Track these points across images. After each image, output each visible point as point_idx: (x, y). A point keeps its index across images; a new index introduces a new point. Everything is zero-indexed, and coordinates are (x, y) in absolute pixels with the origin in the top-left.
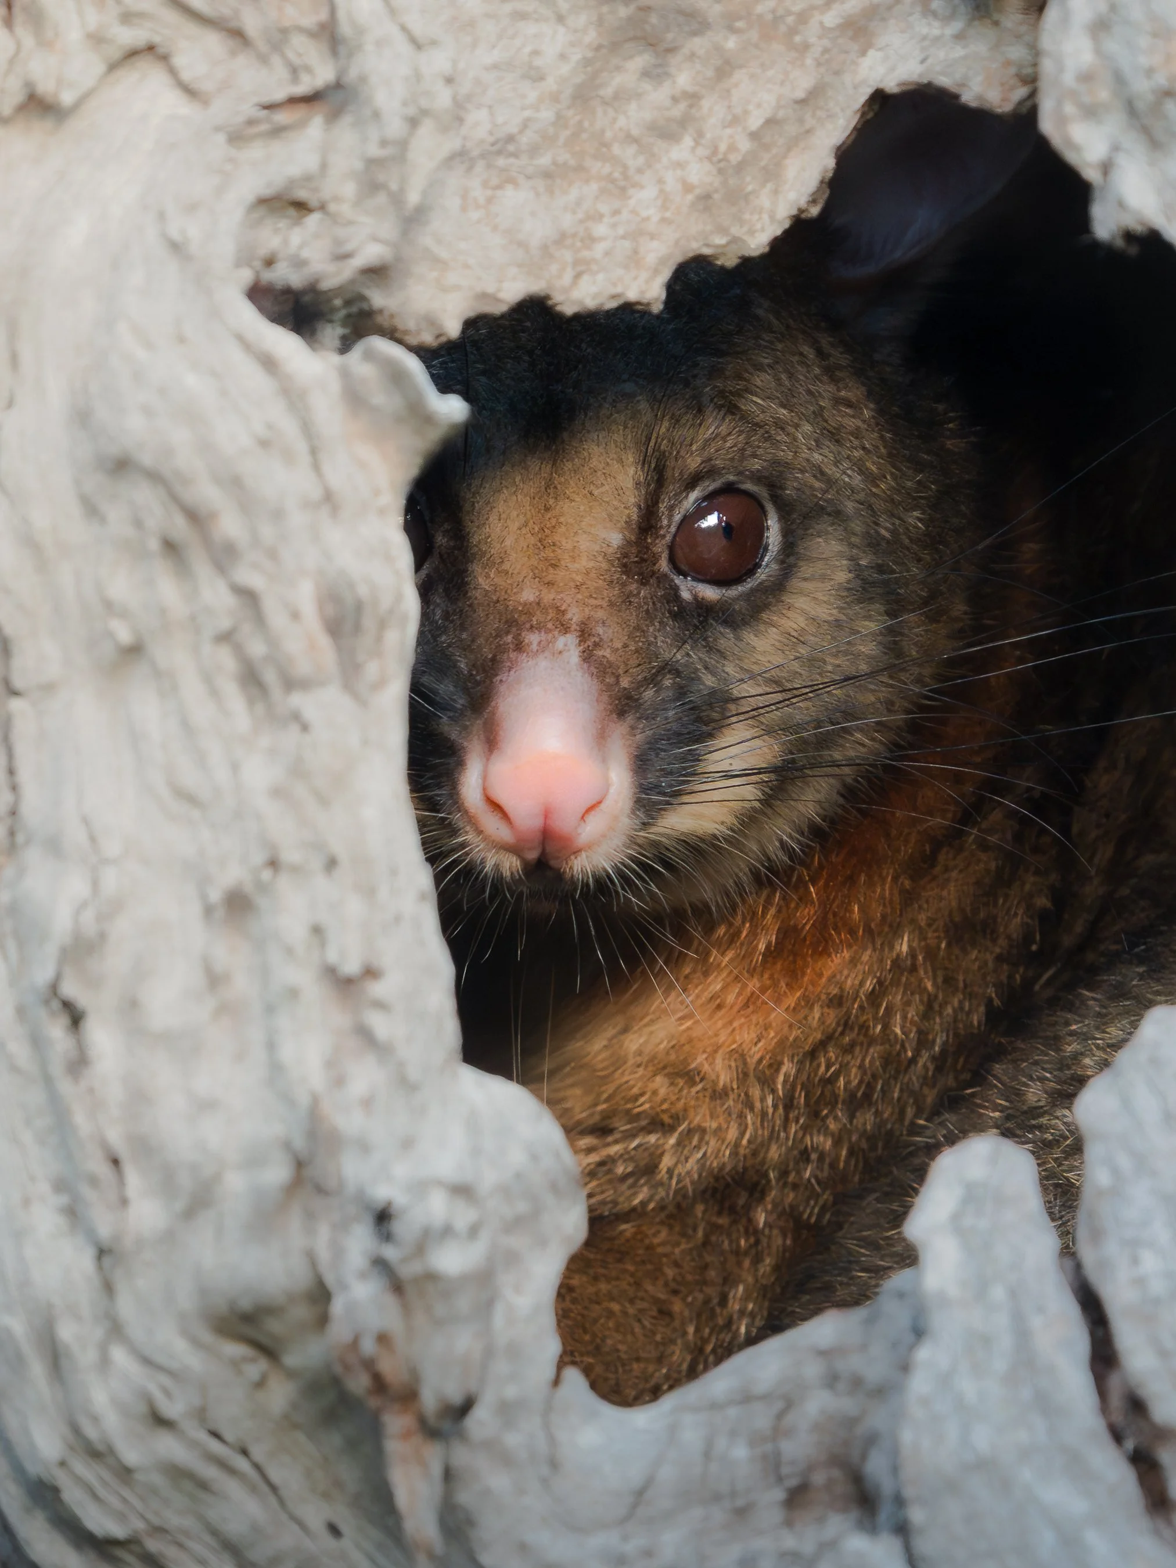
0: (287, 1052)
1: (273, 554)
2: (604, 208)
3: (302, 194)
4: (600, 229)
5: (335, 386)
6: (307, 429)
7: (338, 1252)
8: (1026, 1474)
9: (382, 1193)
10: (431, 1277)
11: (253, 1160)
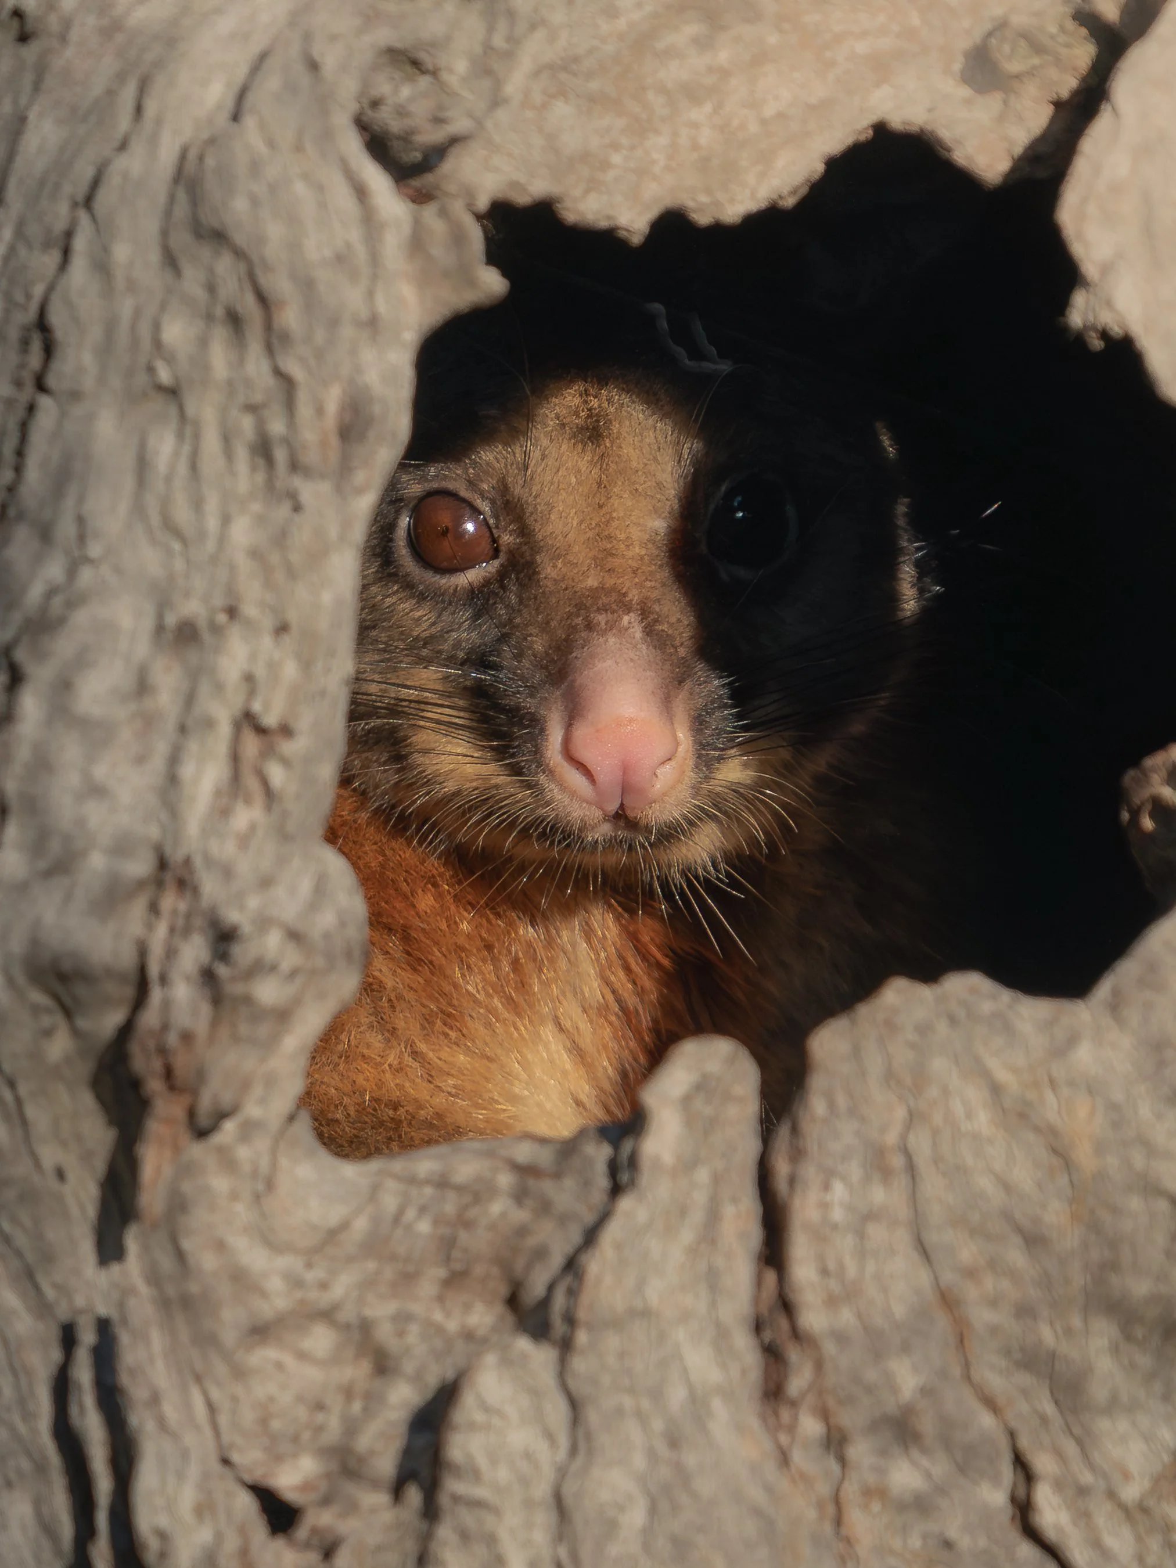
0: (187, 771)
1: (320, 355)
2: (625, 141)
3: (422, 56)
4: (616, 159)
5: (407, 229)
6: (375, 258)
7: (171, 953)
8: (680, 1335)
9: (233, 916)
10: (247, 1000)
11: (122, 847)
